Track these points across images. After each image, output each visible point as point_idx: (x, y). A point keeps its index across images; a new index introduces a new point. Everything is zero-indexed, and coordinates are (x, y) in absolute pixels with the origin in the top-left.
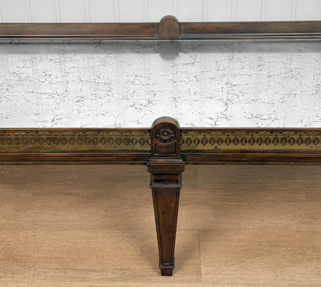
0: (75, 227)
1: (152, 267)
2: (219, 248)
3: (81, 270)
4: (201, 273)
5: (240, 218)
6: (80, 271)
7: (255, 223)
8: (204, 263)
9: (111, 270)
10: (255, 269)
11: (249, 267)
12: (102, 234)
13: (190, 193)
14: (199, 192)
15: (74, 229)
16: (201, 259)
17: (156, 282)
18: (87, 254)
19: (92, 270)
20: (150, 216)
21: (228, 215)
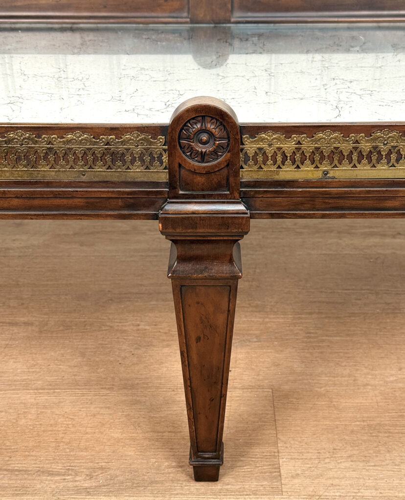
0: (16, 385)
1: (174, 464)
2: (315, 423)
3: (19, 471)
4: (280, 476)
5: (355, 365)
6: (17, 473)
7: (386, 374)
8: (286, 454)
9: (85, 470)
10: (396, 465)
11: (383, 461)
12: (71, 398)
13: (253, 319)
14: (270, 319)
15: (14, 387)
16: (279, 445)
17: (182, 494)
18: (37, 438)
19: (44, 472)
20: (172, 363)
21: (329, 359)
